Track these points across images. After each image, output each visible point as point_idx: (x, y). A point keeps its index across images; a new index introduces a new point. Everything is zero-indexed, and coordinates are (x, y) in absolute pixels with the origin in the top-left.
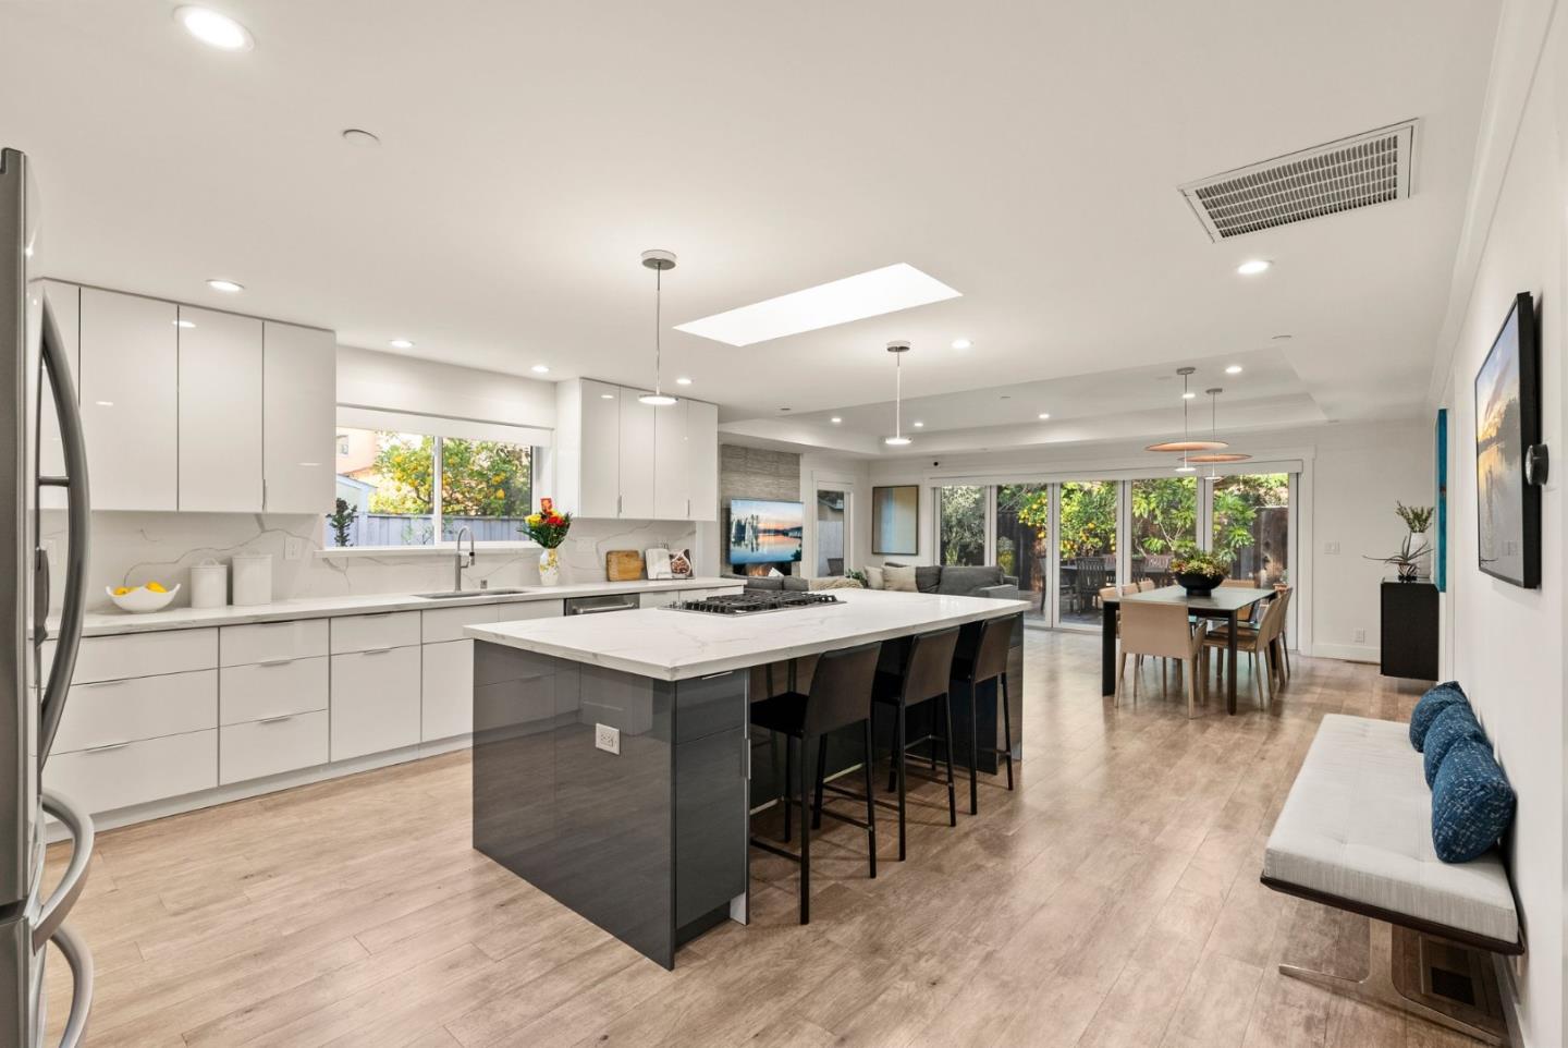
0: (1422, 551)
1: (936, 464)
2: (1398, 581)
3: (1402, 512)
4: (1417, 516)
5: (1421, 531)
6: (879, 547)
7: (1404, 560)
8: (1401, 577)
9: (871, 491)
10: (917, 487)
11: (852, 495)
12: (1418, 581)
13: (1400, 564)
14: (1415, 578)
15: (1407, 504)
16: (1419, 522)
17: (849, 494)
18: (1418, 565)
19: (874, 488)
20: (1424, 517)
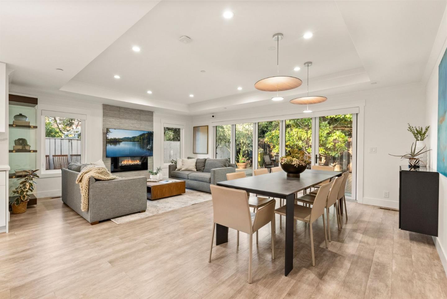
0: (422, 152)
1: (213, 116)
2: (408, 169)
3: (410, 129)
4: (419, 133)
5: (422, 140)
6: (195, 151)
7: (412, 156)
8: (410, 166)
9: (193, 128)
10: (208, 126)
11: (184, 130)
12: (421, 170)
13: (410, 159)
14: (418, 167)
15: (413, 125)
16: (421, 135)
17: (182, 129)
18: (420, 159)
19: (194, 127)
20: (423, 132)
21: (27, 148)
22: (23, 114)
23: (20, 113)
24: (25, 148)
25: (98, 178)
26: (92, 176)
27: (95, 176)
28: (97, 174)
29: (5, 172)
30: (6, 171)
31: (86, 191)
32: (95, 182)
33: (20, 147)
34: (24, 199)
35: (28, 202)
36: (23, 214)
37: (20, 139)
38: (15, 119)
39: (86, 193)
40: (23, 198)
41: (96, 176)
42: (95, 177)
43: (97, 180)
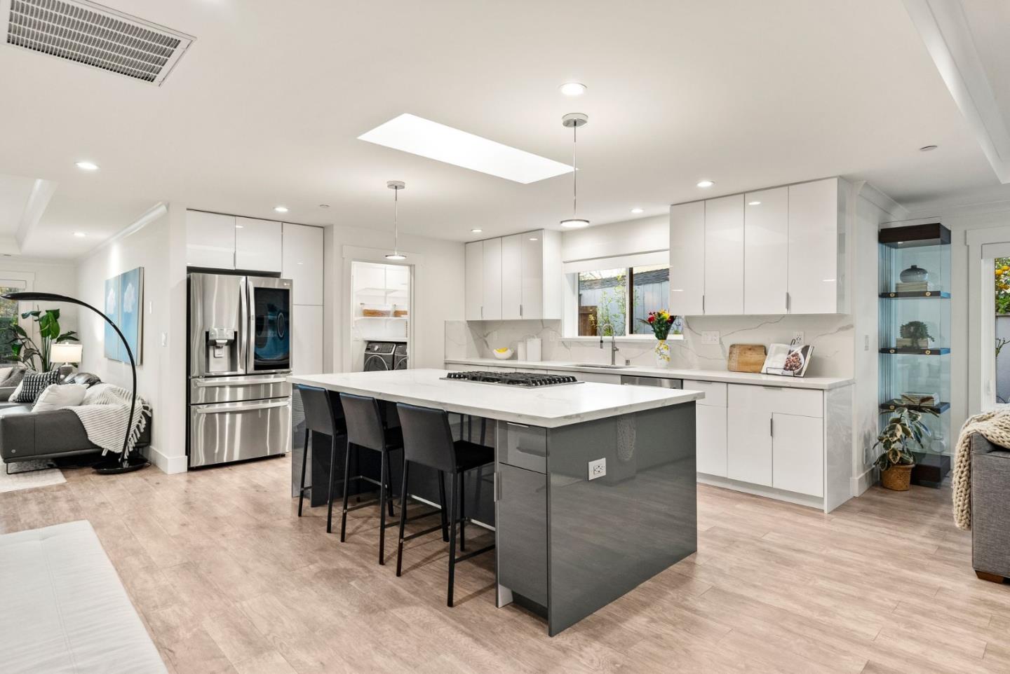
21: (922, 344)
22: (918, 267)
23: (913, 265)
24: (917, 343)
25: (1001, 444)
26: (977, 432)
27: (988, 433)
28: (998, 431)
29: (822, 392)
30: (822, 390)
31: (962, 472)
32: (990, 452)
33: (908, 342)
34: (894, 459)
35: (913, 469)
36: (899, 492)
37: (911, 324)
38: (902, 280)
39: (960, 478)
40: (894, 456)
41: (994, 435)
42: (989, 438)
43: (996, 448)
